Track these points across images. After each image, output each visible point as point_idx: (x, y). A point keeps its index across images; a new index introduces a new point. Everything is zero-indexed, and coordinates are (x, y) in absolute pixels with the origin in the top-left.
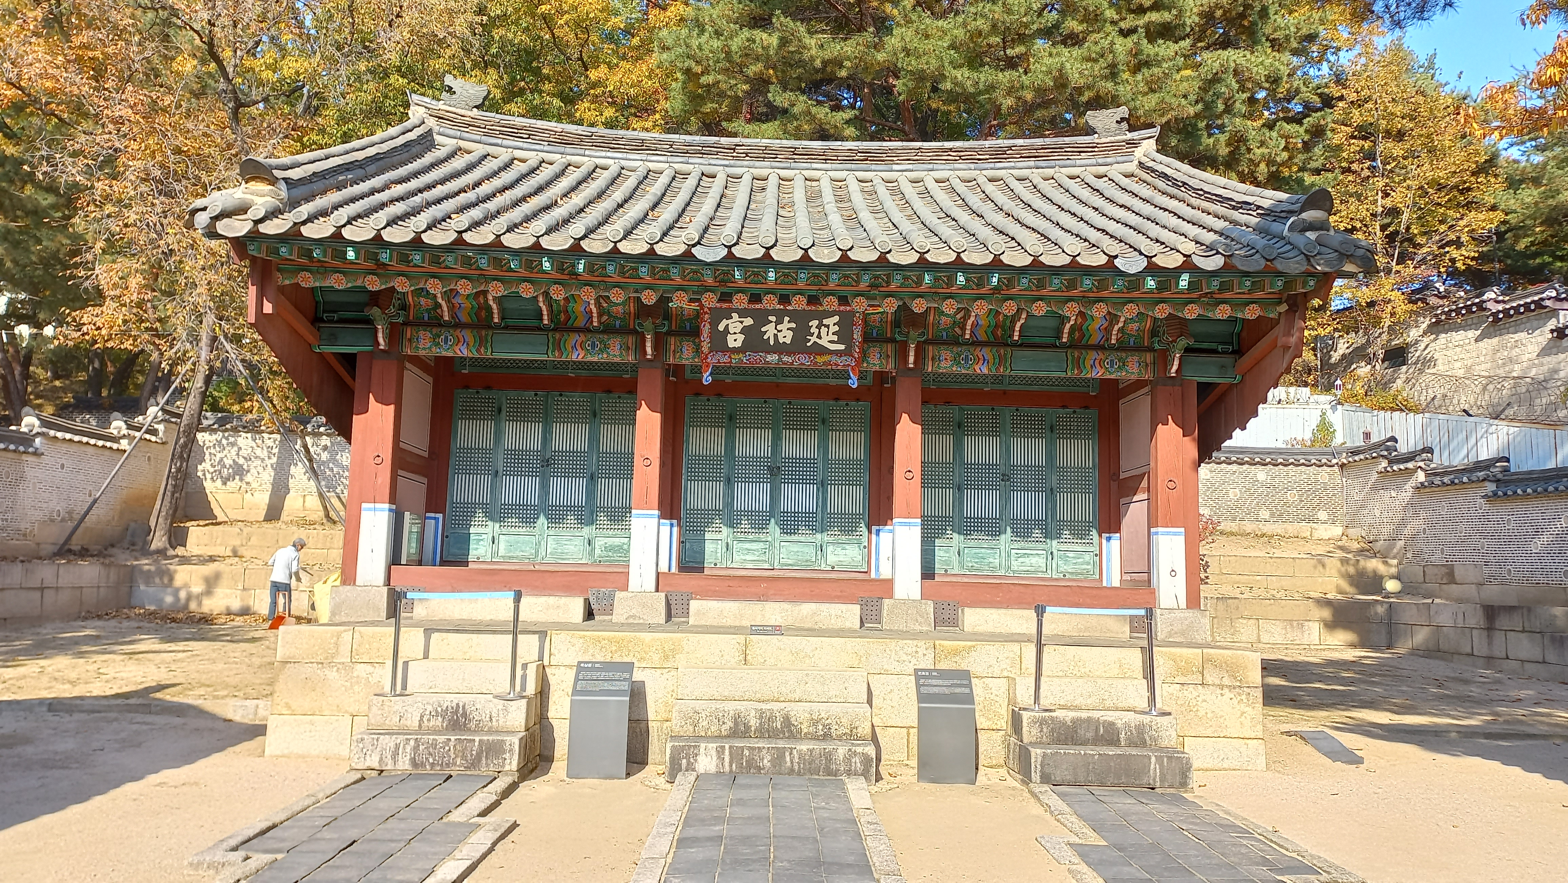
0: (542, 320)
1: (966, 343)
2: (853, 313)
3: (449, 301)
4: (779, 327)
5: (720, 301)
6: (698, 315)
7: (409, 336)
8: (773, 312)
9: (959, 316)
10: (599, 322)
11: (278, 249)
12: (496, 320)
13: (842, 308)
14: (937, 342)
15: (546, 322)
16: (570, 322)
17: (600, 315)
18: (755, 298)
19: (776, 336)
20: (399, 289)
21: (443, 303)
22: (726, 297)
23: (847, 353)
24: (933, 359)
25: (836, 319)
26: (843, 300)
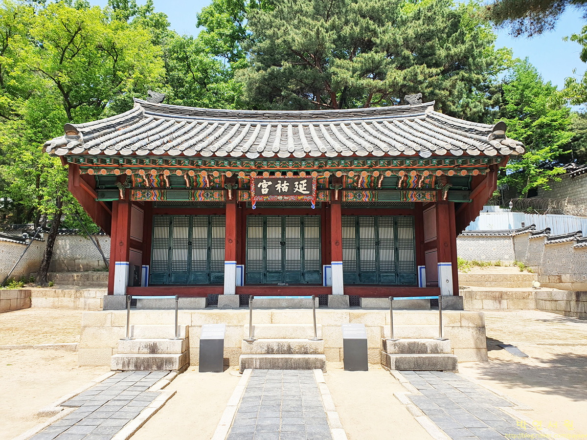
0: (186, 185)
1: (359, 189)
2: (312, 179)
3: (148, 179)
4: (282, 185)
5: (258, 175)
6: (249, 181)
7: (133, 193)
8: (279, 179)
9: (355, 178)
10: (209, 185)
11: (79, 160)
12: (168, 186)
13: (307, 177)
14: (347, 189)
15: (188, 186)
16: (198, 186)
17: (210, 183)
18: (272, 173)
19: (281, 189)
20: (128, 174)
21: (146, 180)
22: (260, 173)
23: (310, 194)
24: (345, 196)
25: (305, 181)
26: (308, 173)
